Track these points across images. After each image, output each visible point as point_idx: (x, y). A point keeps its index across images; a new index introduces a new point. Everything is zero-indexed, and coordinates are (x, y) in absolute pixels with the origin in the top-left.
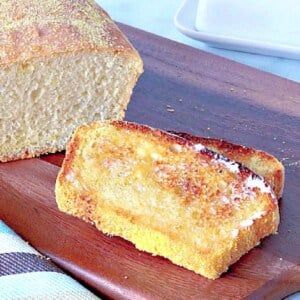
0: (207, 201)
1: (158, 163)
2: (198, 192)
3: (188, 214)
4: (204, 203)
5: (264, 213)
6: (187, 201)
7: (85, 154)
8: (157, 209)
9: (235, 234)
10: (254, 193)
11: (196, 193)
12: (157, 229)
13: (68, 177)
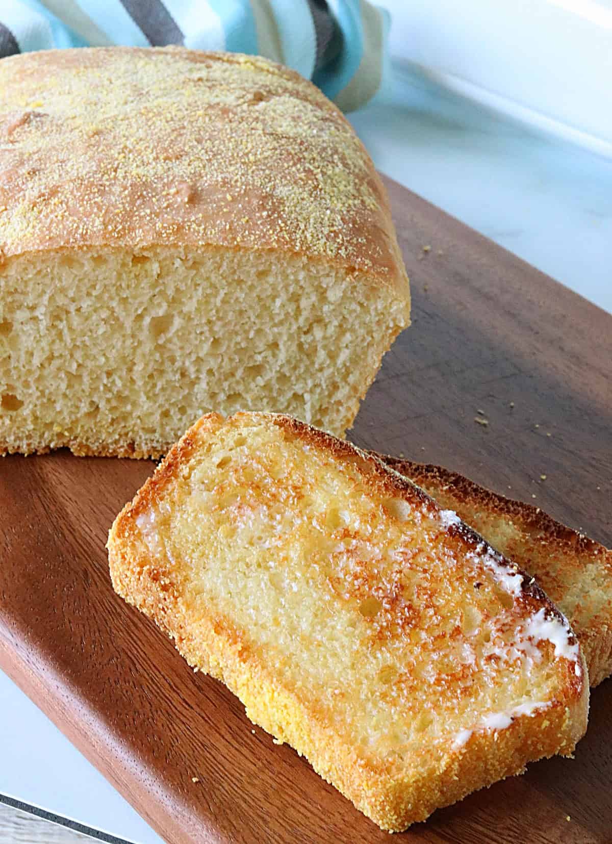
0: (424, 647)
1: (346, 534)
2: (414, 620)
3: (372, 667)
4: (417, 650)
5: (543, 705)
6: (380, 639)
7: (196, 475)
8: (307, 642)
9: (460, 739)
10: (538, 653)
11: (407, 621)
12: (289, 687)
13: (140, 521)
